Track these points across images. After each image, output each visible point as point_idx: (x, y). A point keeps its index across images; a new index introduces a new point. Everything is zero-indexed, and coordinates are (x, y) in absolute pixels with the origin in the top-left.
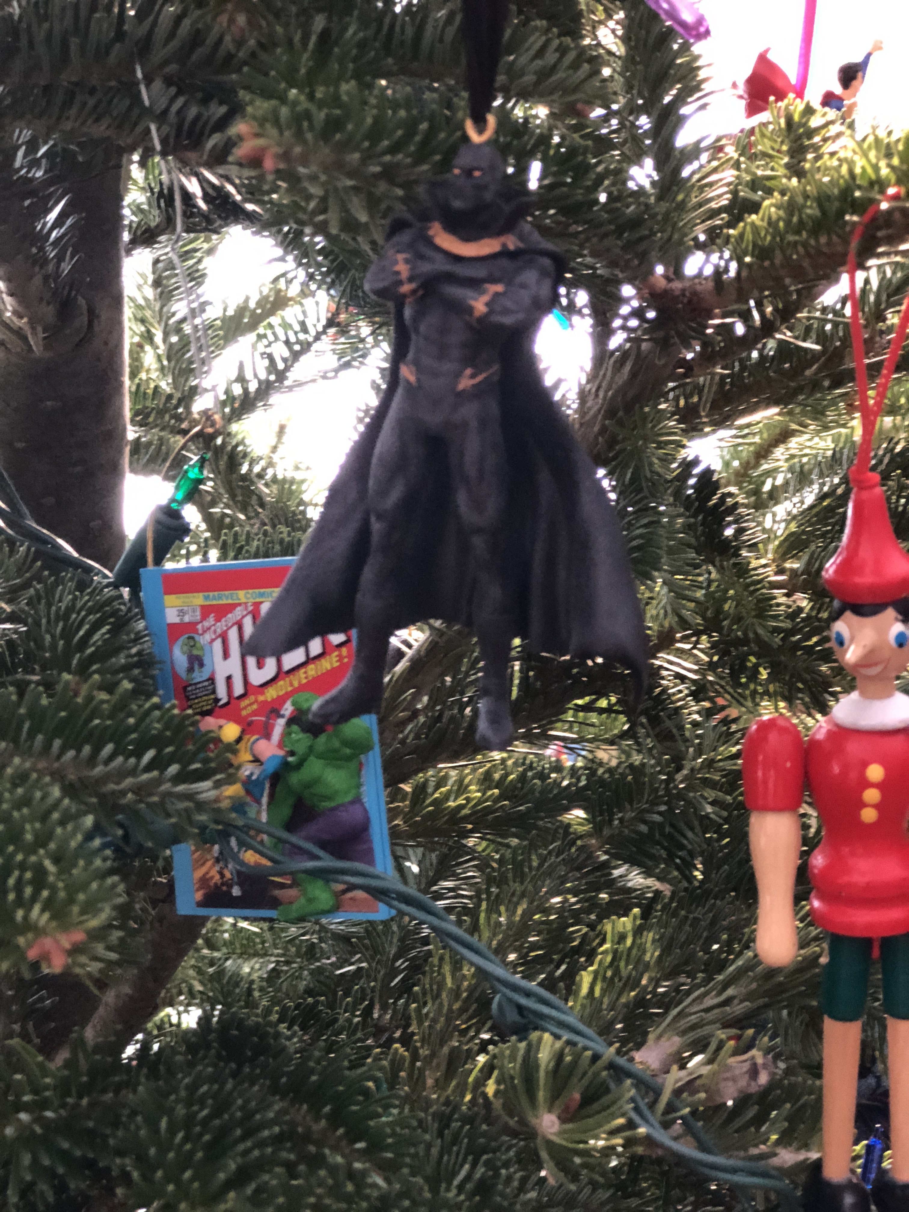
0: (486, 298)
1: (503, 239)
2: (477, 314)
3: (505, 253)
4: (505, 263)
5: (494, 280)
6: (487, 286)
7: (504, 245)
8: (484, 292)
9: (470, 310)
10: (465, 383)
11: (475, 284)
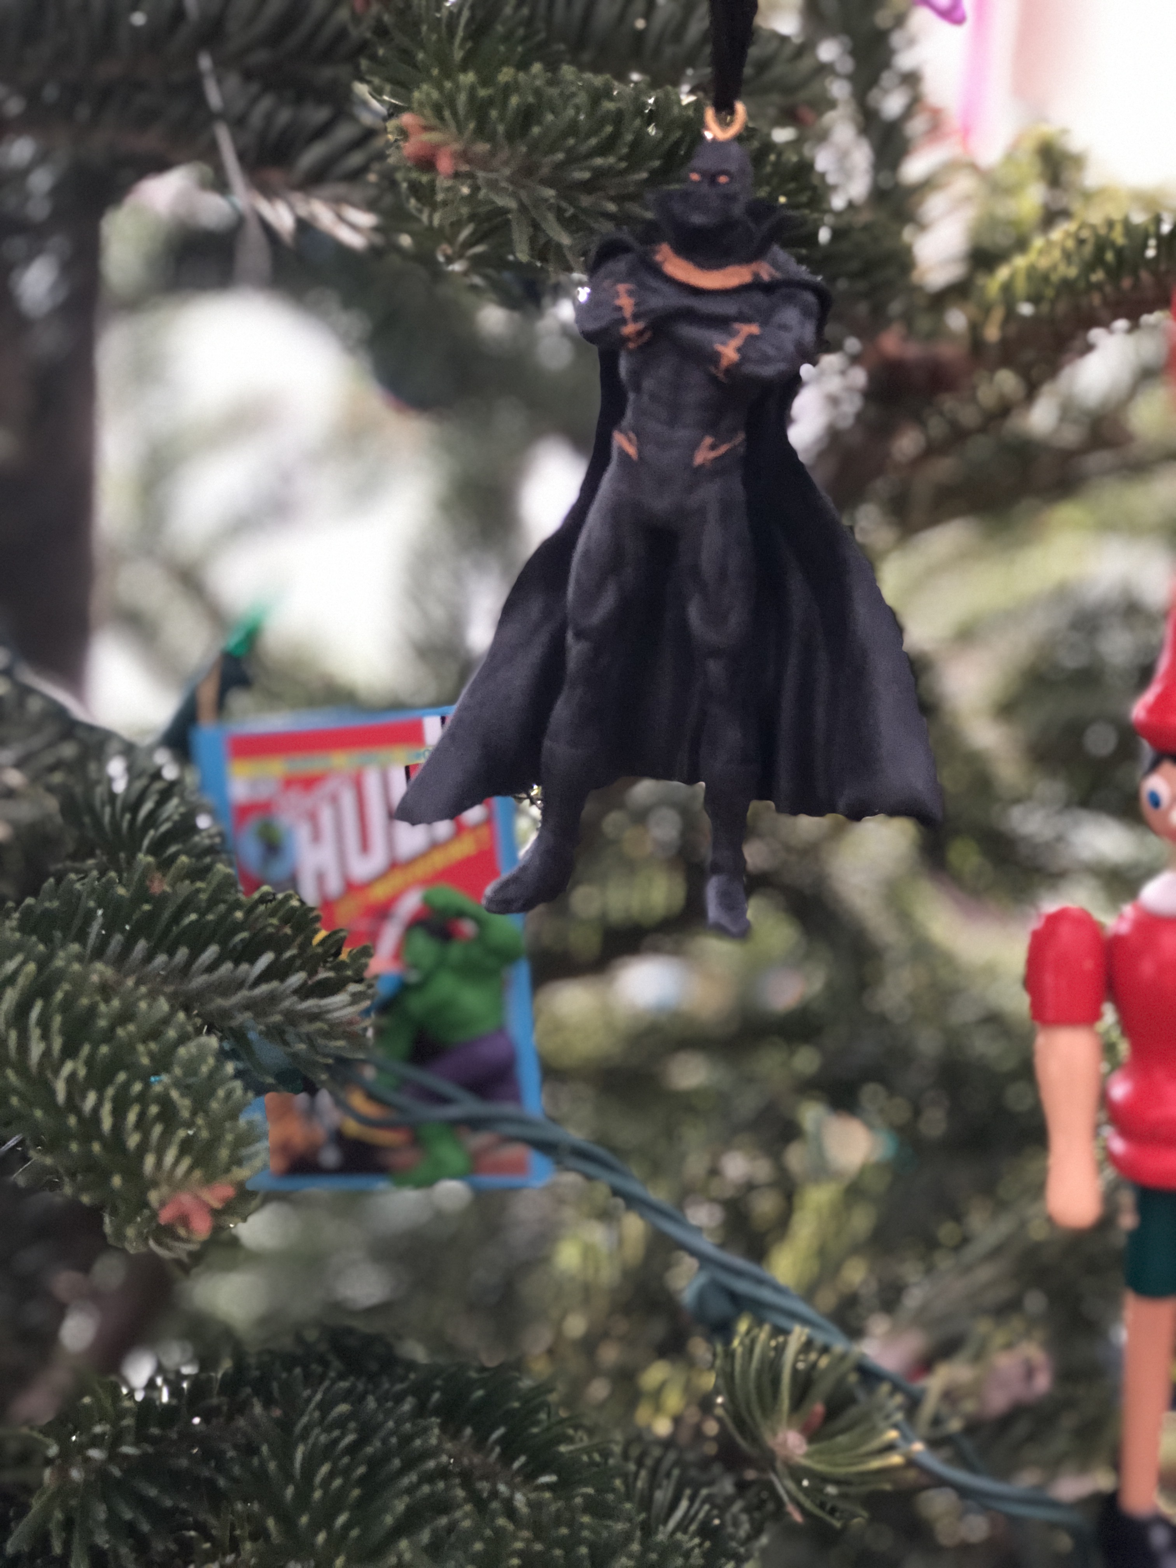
0: (736, 342)
1: (754, 267)
2: (724, 363)
3: (756, 286)
4: (758, 298)
5: (746, 319)
6: (737, 326)
7: (756, 275)
8: (733, 334)
9: (715, 358)
10: (703, 456)
11: (722, 323)
